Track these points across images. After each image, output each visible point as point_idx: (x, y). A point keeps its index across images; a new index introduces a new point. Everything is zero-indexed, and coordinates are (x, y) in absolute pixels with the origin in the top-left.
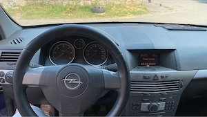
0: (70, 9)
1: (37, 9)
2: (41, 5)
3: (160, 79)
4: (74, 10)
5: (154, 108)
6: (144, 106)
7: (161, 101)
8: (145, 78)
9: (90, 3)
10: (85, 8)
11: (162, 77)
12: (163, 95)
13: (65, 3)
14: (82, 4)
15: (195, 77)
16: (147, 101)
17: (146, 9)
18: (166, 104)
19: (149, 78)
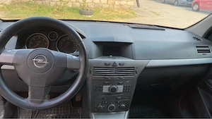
0: (58, 9)
1: (23, 8)
2: (27, 4)
3: (118, 66)
4: (62, 10)
5: (114, 90)
6: (106, 89)
7: (119, 84)
8: (106, 64)
9: (78, 4)
10: (73, 9)
11: (120, 64)
12: (120, 79)
13: (53, 4)
14: (70, 5)
15: (148, 65)
16: (108, 84)
17: (133, 13)
18: (124, 87)
19: (109, 64)
